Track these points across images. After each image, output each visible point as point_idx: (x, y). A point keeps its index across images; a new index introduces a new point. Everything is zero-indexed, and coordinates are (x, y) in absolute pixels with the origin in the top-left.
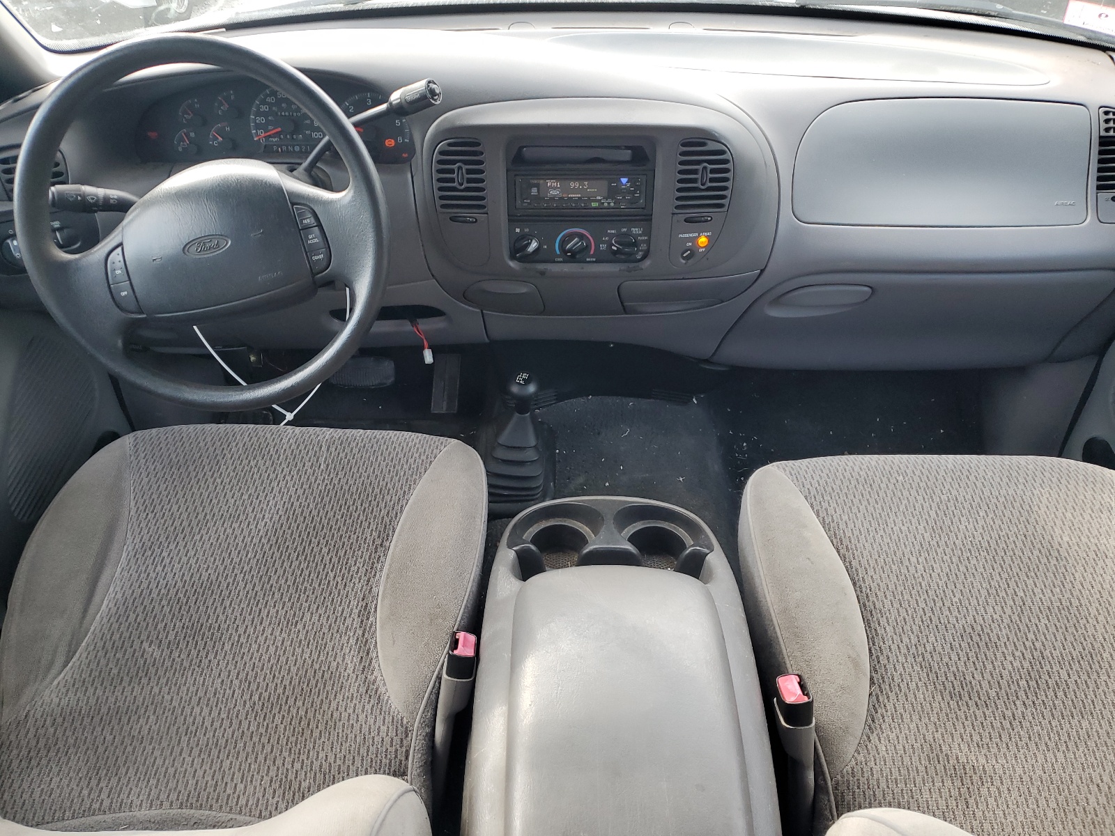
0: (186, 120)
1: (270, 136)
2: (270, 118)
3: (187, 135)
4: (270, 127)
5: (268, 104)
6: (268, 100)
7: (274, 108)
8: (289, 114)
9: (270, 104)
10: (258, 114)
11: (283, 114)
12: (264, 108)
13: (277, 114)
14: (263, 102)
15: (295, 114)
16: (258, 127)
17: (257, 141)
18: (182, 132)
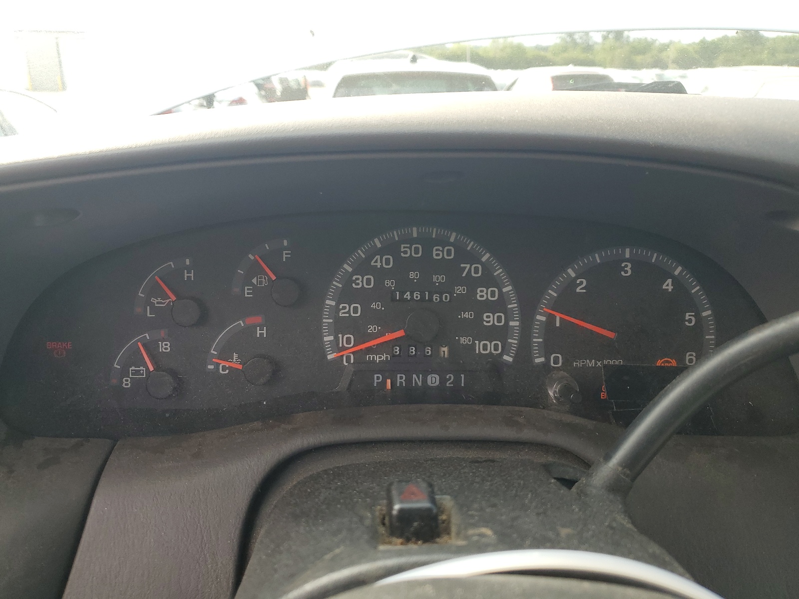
0: (154, 309)
1: (369, 350)
2: (373, 306)
3: (151, 348)
4: (372, 329)
5: (373, 271)
6: (377, 262)
7: (388, 283)
8: (423, 296)
9: (381, 275)
10: (348, 295)
11: (407, 295)
12: (361, 282)
13: (393, 293)
14: (363, 268)
15: (436, 297)
16: (341, 326)
17: (334, 361)
18: (137, 341)
